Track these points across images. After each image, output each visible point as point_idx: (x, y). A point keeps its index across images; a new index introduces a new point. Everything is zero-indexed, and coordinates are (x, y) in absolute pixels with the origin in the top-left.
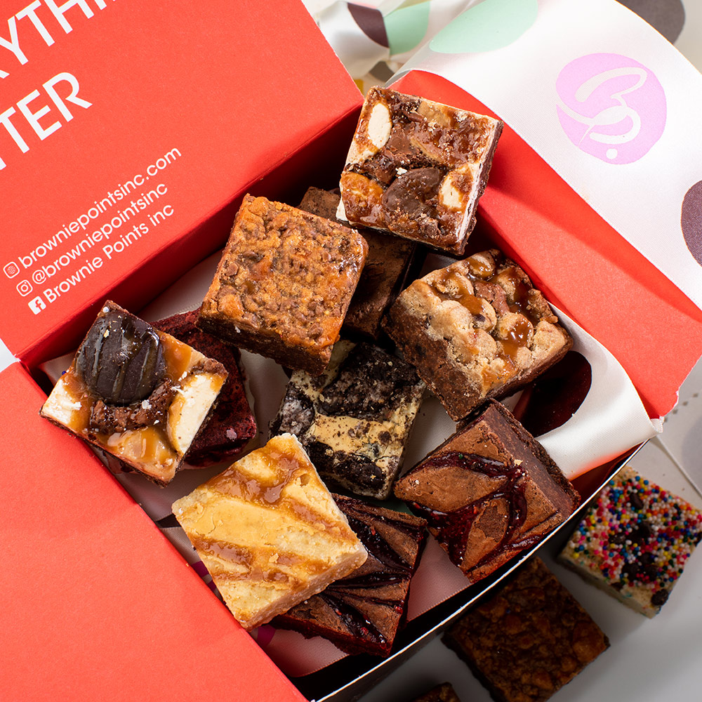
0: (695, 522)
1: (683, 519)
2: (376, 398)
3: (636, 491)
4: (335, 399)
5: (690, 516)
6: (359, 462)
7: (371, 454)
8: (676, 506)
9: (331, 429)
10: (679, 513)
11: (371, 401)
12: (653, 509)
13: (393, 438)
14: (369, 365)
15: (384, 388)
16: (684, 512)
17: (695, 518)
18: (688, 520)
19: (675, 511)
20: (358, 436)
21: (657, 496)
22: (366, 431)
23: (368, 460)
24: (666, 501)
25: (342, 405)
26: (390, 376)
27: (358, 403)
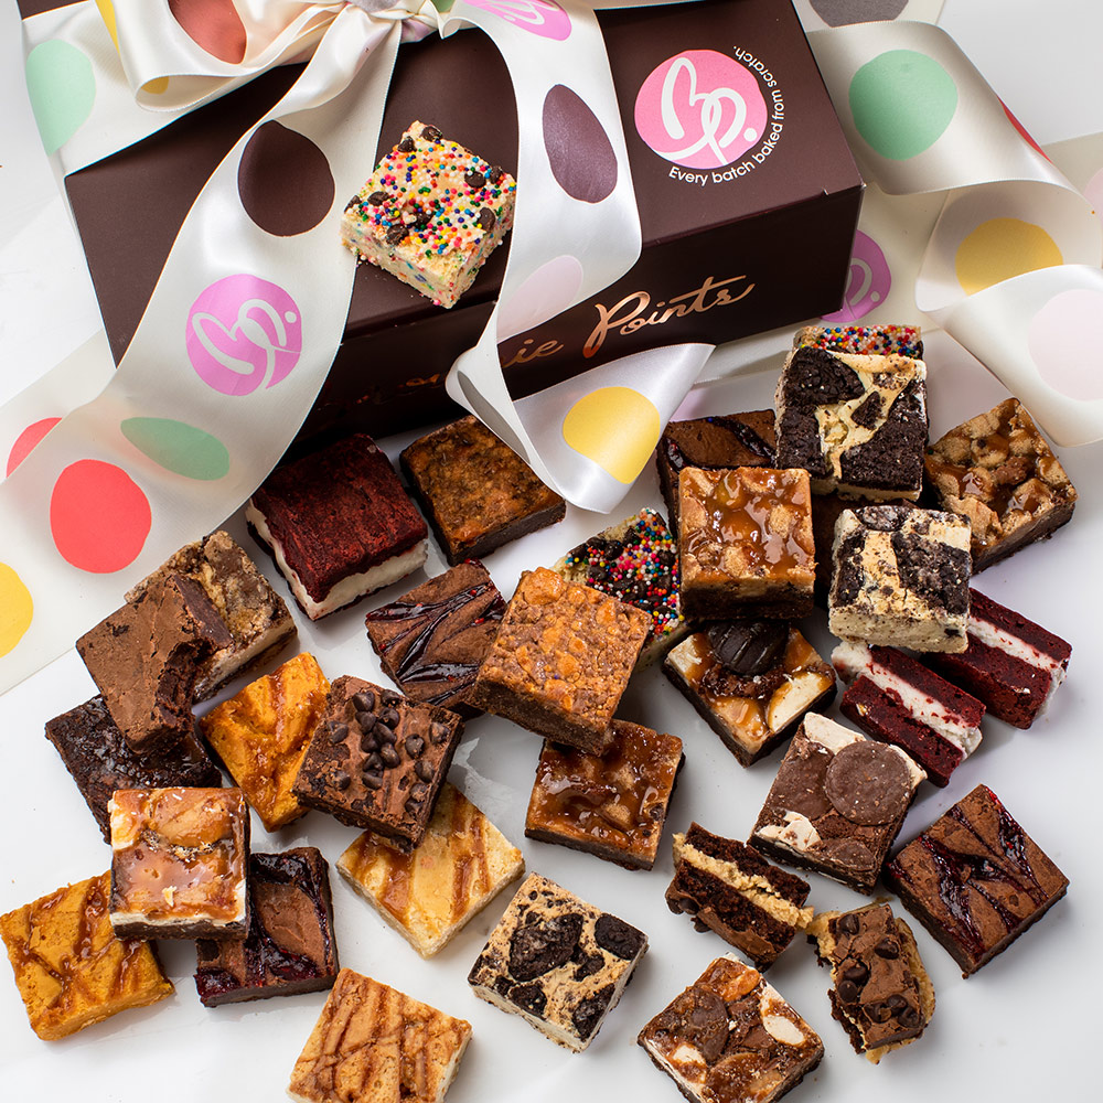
0: (907, 337)
1: (895, 341)
2: (921, 574)
3: (834, 344)
4: (909, 542)
5: (899, 335)
6: (856, 575)
7: (868, 585)
8: (879, 334)
9: (879, 545)
10: (887, 338)
11: (916, 571)
12: (861, 350)
13: (889, 599)
14: (951, 563)
15: (933, 579)
16: (890, 334)
17: (904, 334)
18: (900, 339)
19: (882, 338)
20: (881, 569)
21: (856, 336)
22: (888, 574)
23: (861, 584)
24: (867, 335)
25: (906, 549)
26: (947, 584)
27: (912, 561)
